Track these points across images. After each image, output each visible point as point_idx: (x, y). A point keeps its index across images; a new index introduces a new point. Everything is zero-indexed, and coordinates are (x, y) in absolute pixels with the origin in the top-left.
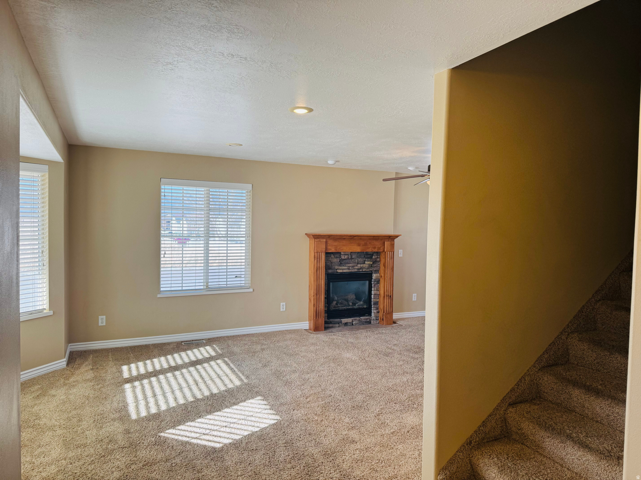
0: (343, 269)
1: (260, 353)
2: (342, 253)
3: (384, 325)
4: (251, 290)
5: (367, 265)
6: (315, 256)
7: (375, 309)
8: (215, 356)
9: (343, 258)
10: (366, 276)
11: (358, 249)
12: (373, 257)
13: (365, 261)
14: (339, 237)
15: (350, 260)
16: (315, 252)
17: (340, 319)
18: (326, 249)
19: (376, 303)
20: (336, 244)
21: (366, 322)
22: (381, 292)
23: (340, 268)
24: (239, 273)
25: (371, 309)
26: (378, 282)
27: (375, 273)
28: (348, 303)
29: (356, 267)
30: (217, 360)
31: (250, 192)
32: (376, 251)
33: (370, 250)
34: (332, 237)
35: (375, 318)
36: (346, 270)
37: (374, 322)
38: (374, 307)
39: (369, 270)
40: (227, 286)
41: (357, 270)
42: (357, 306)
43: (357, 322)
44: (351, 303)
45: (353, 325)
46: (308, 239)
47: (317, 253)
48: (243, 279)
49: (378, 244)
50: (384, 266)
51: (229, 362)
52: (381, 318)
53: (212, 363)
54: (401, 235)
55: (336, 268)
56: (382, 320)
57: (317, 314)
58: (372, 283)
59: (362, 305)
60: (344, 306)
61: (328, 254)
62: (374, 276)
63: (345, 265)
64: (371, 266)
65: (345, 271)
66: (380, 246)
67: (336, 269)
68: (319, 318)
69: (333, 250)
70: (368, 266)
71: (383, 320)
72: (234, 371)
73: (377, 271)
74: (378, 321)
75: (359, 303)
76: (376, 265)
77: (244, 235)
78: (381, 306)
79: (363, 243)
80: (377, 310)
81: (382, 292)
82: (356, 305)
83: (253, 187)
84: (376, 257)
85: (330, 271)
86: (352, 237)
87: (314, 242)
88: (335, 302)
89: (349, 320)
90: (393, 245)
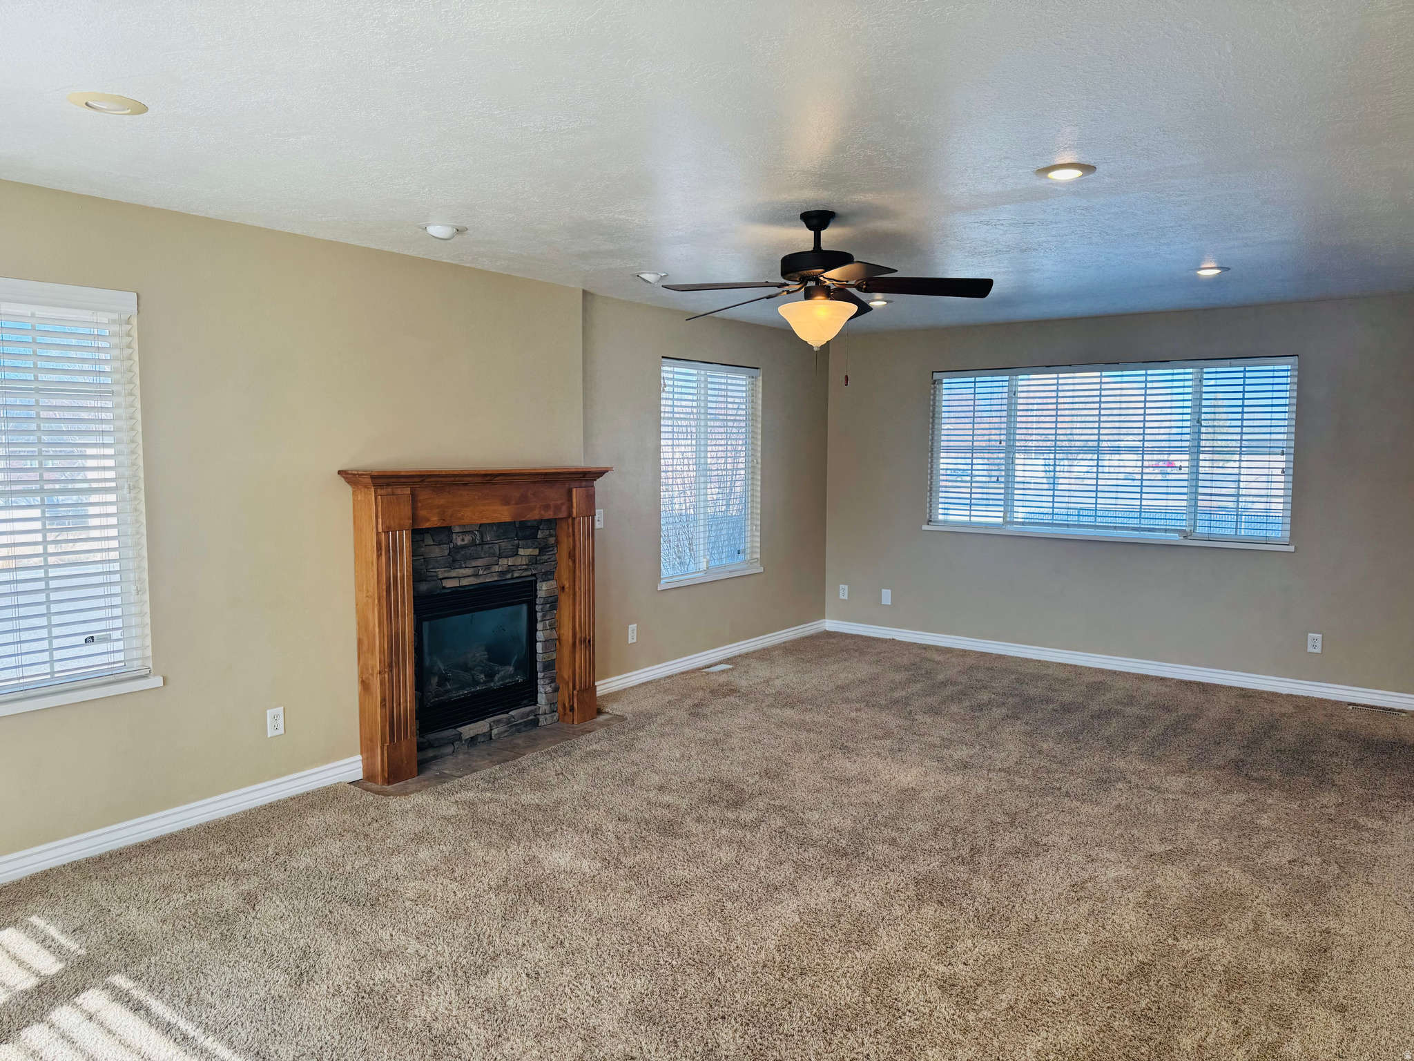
0: (460, 578)
1: (250, 919)
2: (457, 529)
3: (575, 722)
4: (157, 681)
5: (524, 558)
6: (379, 543)
7: (547, 681)
8: (58, 976)
9: (459, 543)
10: (522, 592)
11: (503, 514)
12: (540, 535)
13: (518, 546)
14: (452, 479)
15: (479, 548)
16: (380, 530)
17: (455, 728)
18: (415, 517)
19: (549, 666)
20: (441, 500)
21: (526, 724)
22: (562, 631)
23: (453, 574)
24: (102, 625)
25: (537, 684)
26: (553, 603)
27: (543, 581)
28: (473, 675)
29: (496, 568)
30: (77, 993)
31: (128, 322)
32: (551, 517)
33: (534, 515)
34: (433, 479)
35: (547, 708)
36: (469, 579)
37: (546, 720)
38: (544, 678)
39: (530, 573)
40: (52, 677)
41: (499, 576)
42: (499, 681)
43: (502, 728)
44: (482, 676)
45: (491, 738)
46: (348, 489)
47: (388, 532)
48: (119, 645)
49: (554, 495)
50: (572, 556)
51: (139, 994)
52: (564, 705)
53: (63, 1015)
54: (611, 469)
55: (441, 577)
56: (568, 711)
57: (393, 727)
58: (538, 608)
59: (511, 676)
60: (462, 688)
61: (418, 534)
62: (543, 589)
63: (465, 563)
64: (534, 561)
65: (465, 582)
66: (559, 502)
67: (441, 579)
68: (401, 739)
69: (434, 521)
70: (527, 562)
71: (572, 709)
72: (185, 1038)
73: (550, 575)
74: (557, 714)
75: (502, 673)
76: (547, 557)
77: (113, 484)
78: (566, 673)
79: (518, 495)
80: (553, 685)
81: (567, 633)
82: (496, 678)
83: (141, 301)
84: (547, 532)
85: (424, 587)
86: (488, 478)
87: (376, 499)
88: (435, 680)
89: (481, 727)
90: (590, 499)
